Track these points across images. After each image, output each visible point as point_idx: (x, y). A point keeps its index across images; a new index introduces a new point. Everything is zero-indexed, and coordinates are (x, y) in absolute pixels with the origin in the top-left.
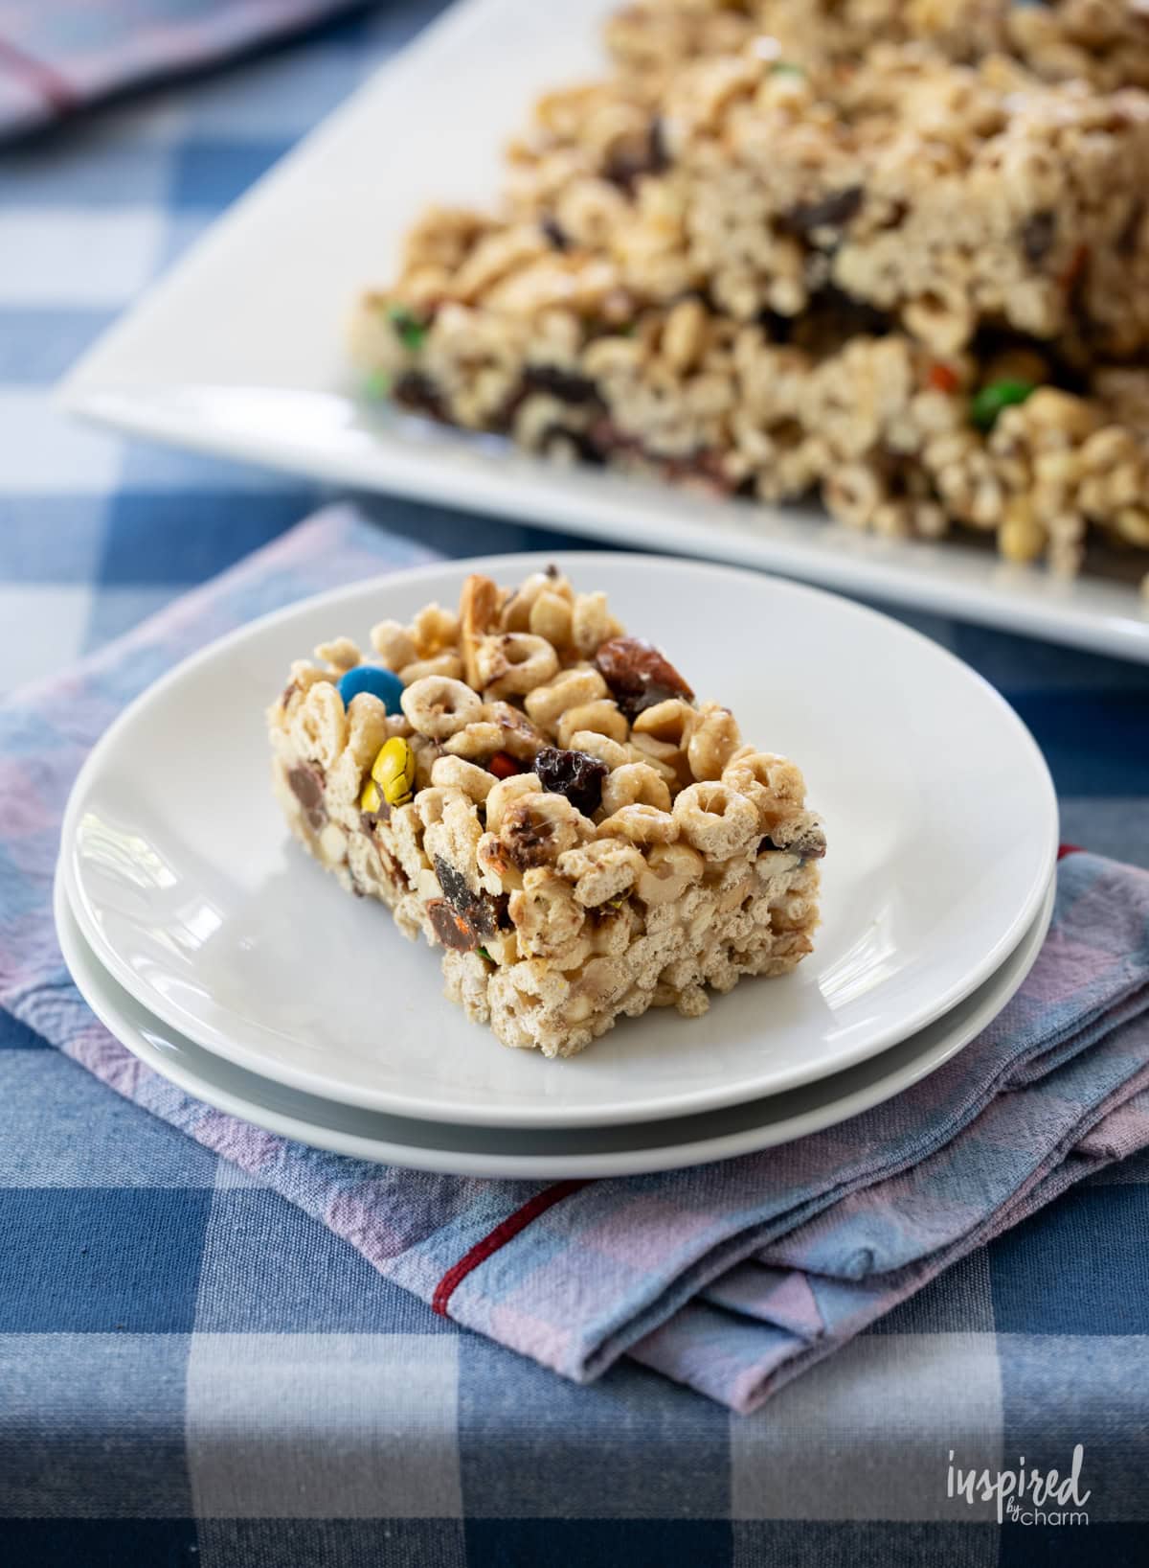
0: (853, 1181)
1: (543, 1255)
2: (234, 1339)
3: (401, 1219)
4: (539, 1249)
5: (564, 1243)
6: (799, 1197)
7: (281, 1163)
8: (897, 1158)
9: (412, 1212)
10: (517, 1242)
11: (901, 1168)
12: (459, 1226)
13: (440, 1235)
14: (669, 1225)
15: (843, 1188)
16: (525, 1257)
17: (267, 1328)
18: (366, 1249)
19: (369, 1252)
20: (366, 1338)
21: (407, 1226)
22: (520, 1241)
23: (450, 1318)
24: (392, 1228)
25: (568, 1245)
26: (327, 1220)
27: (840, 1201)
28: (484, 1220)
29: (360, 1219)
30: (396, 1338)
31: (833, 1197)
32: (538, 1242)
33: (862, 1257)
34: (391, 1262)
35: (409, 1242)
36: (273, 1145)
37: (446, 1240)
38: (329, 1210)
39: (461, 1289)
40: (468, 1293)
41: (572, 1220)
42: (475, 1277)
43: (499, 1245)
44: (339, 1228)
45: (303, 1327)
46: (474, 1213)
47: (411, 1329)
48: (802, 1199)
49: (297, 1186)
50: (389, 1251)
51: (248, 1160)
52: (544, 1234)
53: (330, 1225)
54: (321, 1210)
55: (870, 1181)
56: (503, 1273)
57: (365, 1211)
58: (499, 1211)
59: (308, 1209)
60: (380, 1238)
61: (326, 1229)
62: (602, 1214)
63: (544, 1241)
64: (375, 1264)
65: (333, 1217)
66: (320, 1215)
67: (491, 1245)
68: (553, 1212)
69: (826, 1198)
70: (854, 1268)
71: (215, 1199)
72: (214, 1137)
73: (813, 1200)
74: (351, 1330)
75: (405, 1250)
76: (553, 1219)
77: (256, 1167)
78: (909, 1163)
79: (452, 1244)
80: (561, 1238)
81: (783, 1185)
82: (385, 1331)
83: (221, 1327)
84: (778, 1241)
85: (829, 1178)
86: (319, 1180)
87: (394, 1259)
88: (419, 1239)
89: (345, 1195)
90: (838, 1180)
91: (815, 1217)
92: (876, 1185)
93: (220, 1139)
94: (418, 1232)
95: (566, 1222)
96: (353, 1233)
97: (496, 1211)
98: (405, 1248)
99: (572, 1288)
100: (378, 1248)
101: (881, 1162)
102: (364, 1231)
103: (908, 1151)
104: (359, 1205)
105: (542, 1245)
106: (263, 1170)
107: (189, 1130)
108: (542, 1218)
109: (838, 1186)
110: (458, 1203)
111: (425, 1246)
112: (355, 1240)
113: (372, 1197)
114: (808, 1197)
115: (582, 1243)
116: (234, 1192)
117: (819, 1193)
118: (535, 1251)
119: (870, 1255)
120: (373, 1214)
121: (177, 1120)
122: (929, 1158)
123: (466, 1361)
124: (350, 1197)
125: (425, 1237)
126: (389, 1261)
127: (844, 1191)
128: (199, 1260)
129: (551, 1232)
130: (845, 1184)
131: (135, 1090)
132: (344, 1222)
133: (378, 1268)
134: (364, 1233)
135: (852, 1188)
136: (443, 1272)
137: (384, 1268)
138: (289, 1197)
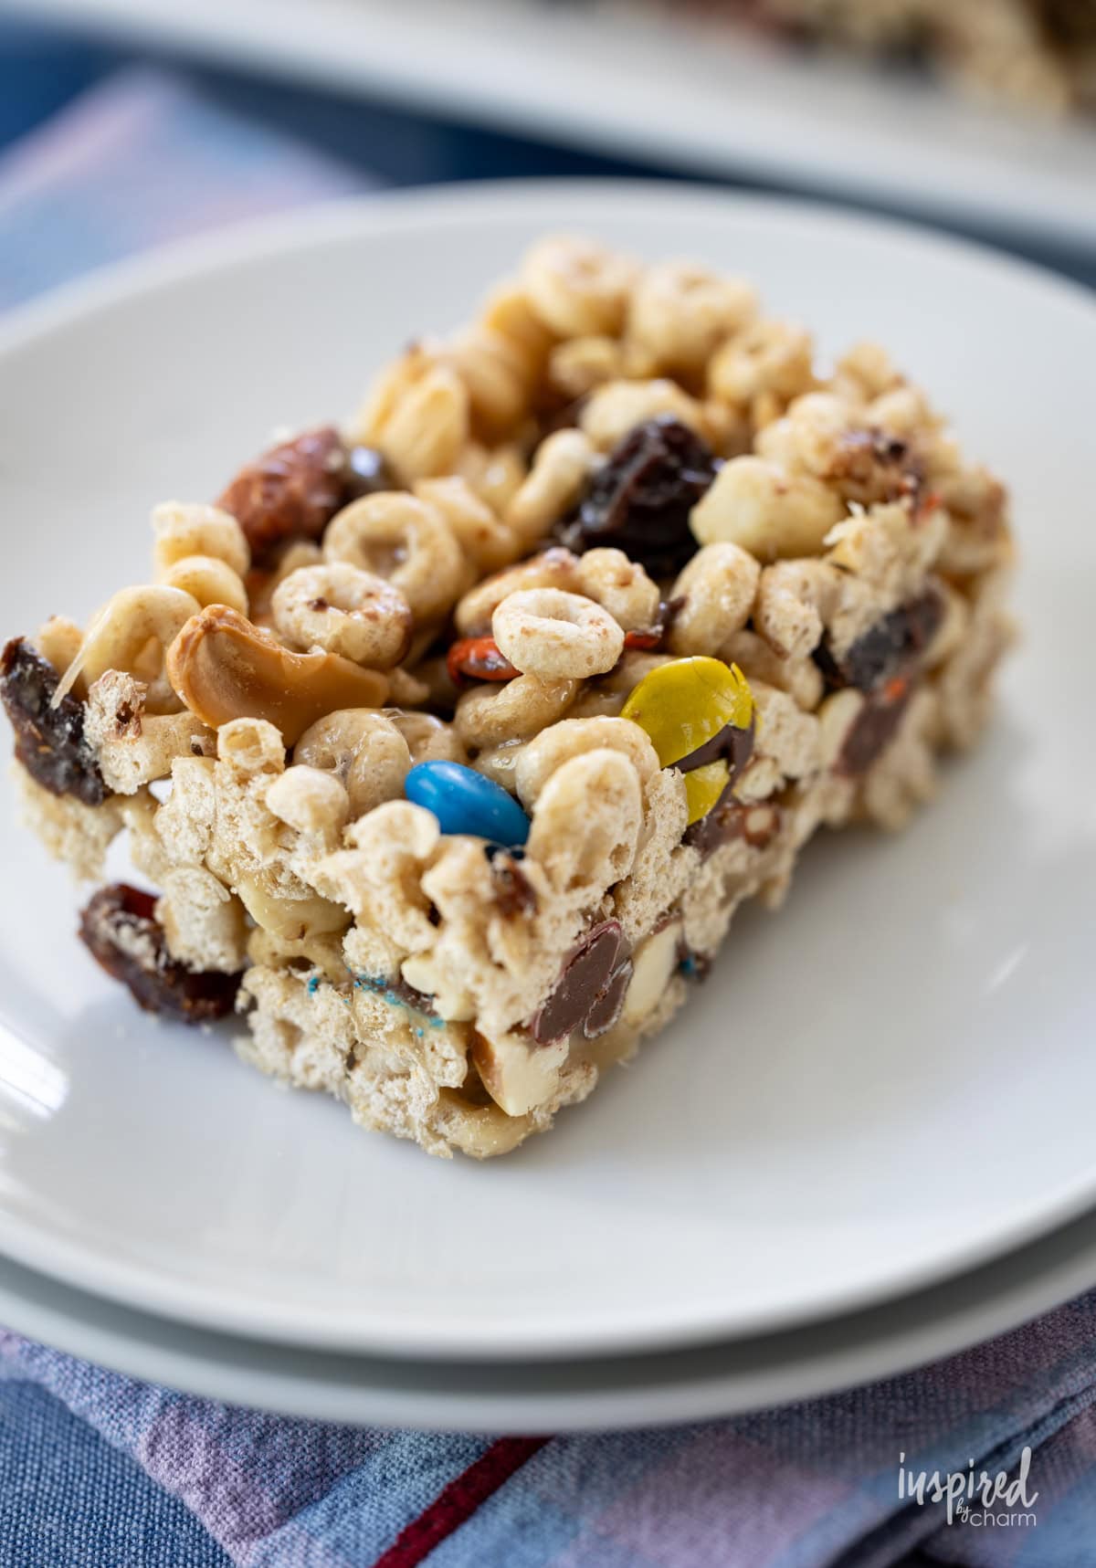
3: (272, 1463)
4: (524, 1540)
5: (569, 1529)
6: (995, 1435)
9: (293, 1447)
10: (484, 1522)
12: (379, 1477)
13: (343, 1494)
14: (761, 1499)
15: (1070, 1407)
18: (212, 1519)
19: (218, 1524)
21: (284, 1474)
22: (489, 1515)
24: (257, 1480)
25: (576, 1534)
26: (141, 1454)
28: (422, 1467)
29: (200, 1461)
31: (1054, 1424)
32: (521, 1526)
34: (257, 1546)
35: (289, 1509)
37: (355, 1505)
38: (144, 1438)
41: (582, 1479)
43: (451, 1527)
44: (161, 1472)
48: (1000, 1439)
49: (87, 1388)
50: (252, 1524)
52: (531, 1501)
53: (147, 1467)
54: (130, 1438)
57: (209, 1445)
58: (449, 1451)
59: (108, 1432)
60: (236, 1500)
61: (139, 1473)
62: (636, 1468)
63: (533, 1522)
64: (228, 1548)
65: (152, 1455)
66: (129, 1445)
67: (436, 1526)
68: (548, 1462)
69: (1042, 1428)
75: (278, 1527)
79: (367, 1513)
80: (565, 1518)
81: (963, 1409)
85: (1047, 1392)
87: (261, 1543)
88: (307, 1502)
89: (172, 1411)
90: (1062, 1395)
94: (303, 1488)
95: (571, 1481)
96: (188, 1486)
97: (443, 1451)
98: (281, 1521)
100: (232, 1520)
102: (206, 1485)
104: (198, 1435)
105: (528, 1532)
106: (26, 1353)
109: (1060, 1405)
111: (317, 1517)
112: (192, 1500)
114: (1010, 1433)
115: (602, 1530)
117: (1029, 1422)
118: (517, 1542)
120: (223, 1452)
124: (181, 1415)
125: (317, 1496)
126: (253, 1545)
127: (1072, 1410)
129: (545, 1503)
130: (1073, 1399)
132: (171, 1466)
133: (233, 1556)
134: (208, 1489)
137: (243, 1557)
138: (72, 1406)
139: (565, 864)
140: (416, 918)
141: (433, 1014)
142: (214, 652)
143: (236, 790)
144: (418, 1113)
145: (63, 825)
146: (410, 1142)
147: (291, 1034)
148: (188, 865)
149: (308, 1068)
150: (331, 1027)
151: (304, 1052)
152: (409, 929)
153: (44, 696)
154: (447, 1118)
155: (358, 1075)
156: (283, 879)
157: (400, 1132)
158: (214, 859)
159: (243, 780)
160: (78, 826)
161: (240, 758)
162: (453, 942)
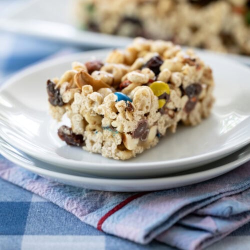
0: (224, 193)
1: (131, 211)
2: (36, 237)
3: (87, 206)
6: (209, 195)
7: (52, 193)
8: (237, 188)
9: (91, 204)
11: (238, 191)
12: (105, 207)
13: (100, 210)
15: (222, 194)
16: (125, 212)
17: (46, 234)
18: (77, 214)
20: (77, 237)
21: (89, 207)
22: (124, 208)
23: (102, 231)
24: (85, 208)
25: (138, 208)
26: (65, 207)
27: (220, 198)
28: (113, 205)
29: (75, 206)
30: (86, 237)
32: (129, 208)
33: (229, 209)
34: (84, 217)
35: (90, 212)
36: (49, 188)
38: (66, 204)
39: (106, 222)
40: (108, 222)
41: (140, 203)
42: (110, 218)
44: (69, 209)
45: (57, 234)
46: (110, 204)
47: (90, 234)
49: (56, 198)
50: (84, 214)
51: (42, 192)
54: (64, 204)
55: (229, 194)
56: (119, 216)
57: (77, 204)
59: (60, 204)
60: (81, 211)
61: (65, 210)
62: (149, 200)
63: (131, 208)
64: (80, 218)
65: (67, 206)
66: (63, 206)
67: (115, 210)
69: (216, 197)
70: (226, 212)
71: (31, 204)
72: (32, 187)
73: (213, 197)
74: (72, 234)
75: (89, 214)
76: (134, 202)
77: (44, 194)
78: (241, 190)
79: (103, 211)
80: (136, 207)
82: (83, 235)
83: (33, 234)
84: (202, 208)
85: (218, 190)
86: (63, 196)
88: (93, 211)
89: (71, 200)
90: (220, 192)
91: (213, 202)
92: (231, 196)
93: (33, 188)
94: (93, 209)
95: (138, 203)
96: (73, 210)
97: (116, 202)
99: (140, 218)
100: (81, 213)
101: (233, 188)
102: (76, 209)
103: (240, 186)
104: (75, 202)
106: (46, 195)
107: (24, 187)
108: (131, 203)
110: (105, 202)
111: (95, 212)
112: (74, 212)
113: (79, 200)
114: (211, 195)
116: (37, 202)
117: (215, 195)
118: (129, 210)
119: (231, 208)
120: (79, 204)
121: (20, 184)
122: (246, 190)
123: (107, 242)
125: (95, 210)
128: (26, 218)
129: (133, 206)
131: (9, 177)
132: (70, 207)
135: (224, 195)
136: (100, 218)
137: (82, 219)
138: (54, 202)
139: (139, 105)
140: (114, 113)
141: (117, 131)
142: (82, 77)
143: (85, 97)
144: (113, 152)
145: (55, 112)
146: (112, 158)
147: (93, 142)
148: (76, 114)
149: (95, 148)
150: (99, 139)
151: (95, 145)
152: (113, 115)
153: (53, 88)
154: (118, 152)
155: (103, 148)
156: (92, 112)
157: (110, 156)
158: (81, 111)
159: (86, 95)
160: (58, 112)
161: (86, 91)
162: (120, 116)
